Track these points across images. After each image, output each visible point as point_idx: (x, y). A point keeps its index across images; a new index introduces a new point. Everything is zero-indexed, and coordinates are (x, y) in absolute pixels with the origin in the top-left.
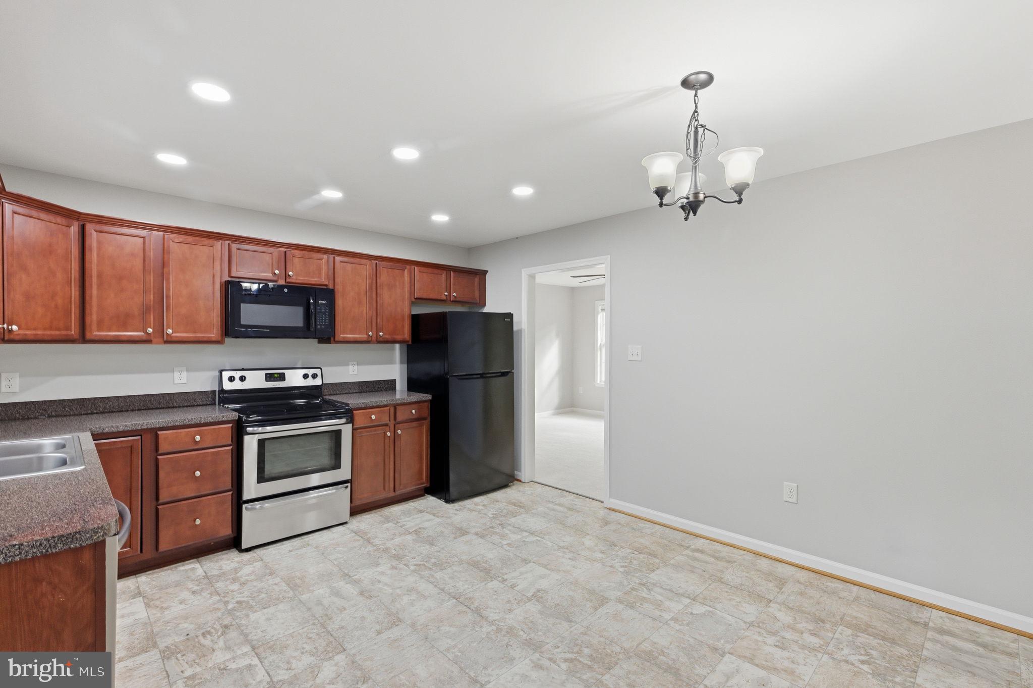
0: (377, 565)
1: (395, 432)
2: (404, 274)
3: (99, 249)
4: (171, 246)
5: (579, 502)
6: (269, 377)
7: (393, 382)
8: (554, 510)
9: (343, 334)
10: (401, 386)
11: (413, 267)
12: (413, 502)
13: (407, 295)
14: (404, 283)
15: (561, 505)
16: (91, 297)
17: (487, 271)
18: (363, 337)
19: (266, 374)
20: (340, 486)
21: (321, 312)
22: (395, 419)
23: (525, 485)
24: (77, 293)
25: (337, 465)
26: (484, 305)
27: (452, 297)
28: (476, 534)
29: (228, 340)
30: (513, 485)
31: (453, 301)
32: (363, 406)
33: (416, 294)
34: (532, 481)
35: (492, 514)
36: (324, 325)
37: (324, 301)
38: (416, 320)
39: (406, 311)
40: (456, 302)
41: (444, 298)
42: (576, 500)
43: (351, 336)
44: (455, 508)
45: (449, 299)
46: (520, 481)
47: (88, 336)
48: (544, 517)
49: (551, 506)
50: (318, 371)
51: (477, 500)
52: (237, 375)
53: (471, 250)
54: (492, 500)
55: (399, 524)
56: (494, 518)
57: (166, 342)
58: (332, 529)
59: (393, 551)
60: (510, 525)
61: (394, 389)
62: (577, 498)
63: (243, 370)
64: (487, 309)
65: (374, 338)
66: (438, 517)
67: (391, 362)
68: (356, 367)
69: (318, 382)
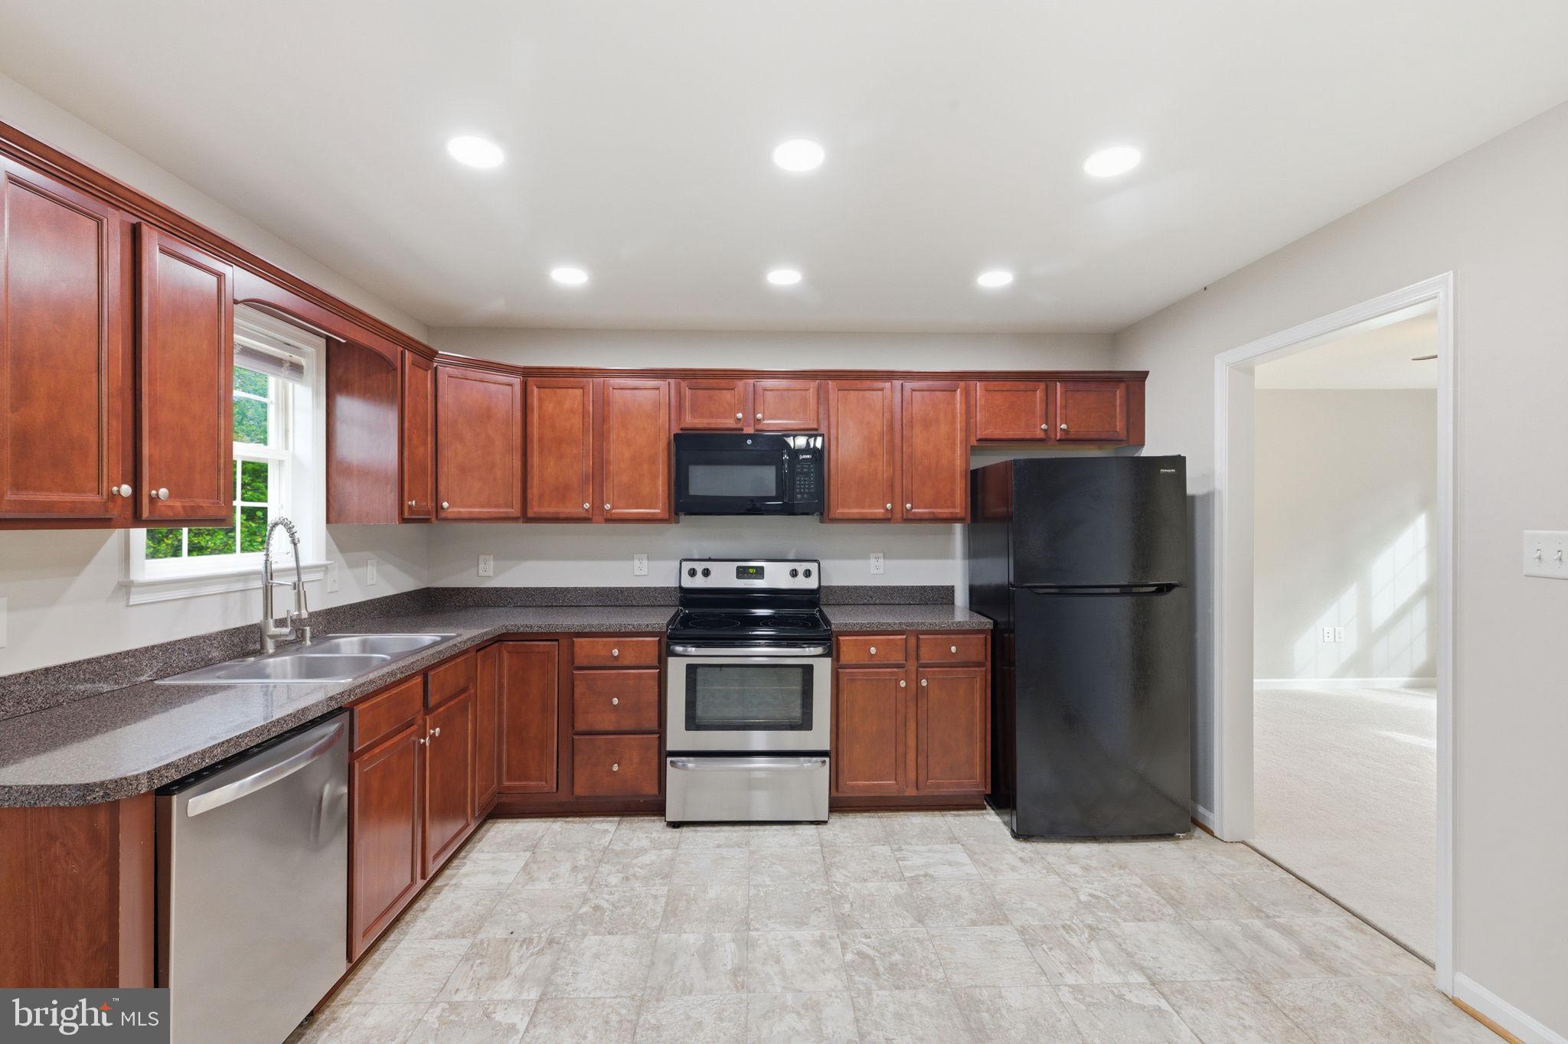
0: (801, 923)
1: (918, 681)
2: (954, 398)
3: (540, 407)
4: (611, 395)
5: (1351, 944)
6: (742, 573)
7: (949, 591)
8: (1257, 938)
9: (844, 507)
10: (961, 598)
11: (972, 383)
12: (956, 815)
13: (959, 436)
14: (954, 416)
15: (1287, 932)
16: (532, 466)
17: (1146, 373)
18: (879, 511)
19: (738, 568)
20: (814, 759)
21: (803, 473)
22: (918, 658)
23: (1221, 846)
24: (519, 463)
25: (805, 723)
26: (1141, 443)
27: (1058, 430)
28: (1022, 931)
29: (682, 517)
30: (1190, 838)
31: (1059, 440)
32: (857, 629)
33: (978, 432)
34: (1243, 842)
35: (1090, 895)
36: (806, 493)
37: (807, 454)
38: (976, 479)
39: (959, 463)
40: (1067, 440)
41: (1040, 434)
42: (1348, 933)
43: (855, 511)
44: (1020, 854)
45: (1053, 436)
46: (1210, 832)
47: (530, 514)
48: (1218, 950)
49: (1257, 924)
50: (813, 567)
51: (1080, 849)
52: (699, 567)
53: (1117, 336)
54: (1114, 861)
55: (898, 855)
56: (1087, 906)
57: (608, 521)
58: (798, 827)
59: (847, 906)
60: (1112, 936)
61: (951, 602)
62: (1353, 927)
63: (710, 560)
64: (1146, 452)
65: (898, 515)
66: (975, 861)
67: (946, 554)
68: (881, 561)
69: (812, 583)
